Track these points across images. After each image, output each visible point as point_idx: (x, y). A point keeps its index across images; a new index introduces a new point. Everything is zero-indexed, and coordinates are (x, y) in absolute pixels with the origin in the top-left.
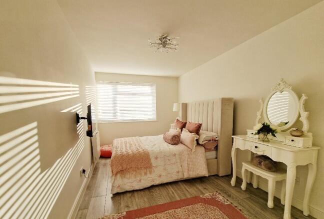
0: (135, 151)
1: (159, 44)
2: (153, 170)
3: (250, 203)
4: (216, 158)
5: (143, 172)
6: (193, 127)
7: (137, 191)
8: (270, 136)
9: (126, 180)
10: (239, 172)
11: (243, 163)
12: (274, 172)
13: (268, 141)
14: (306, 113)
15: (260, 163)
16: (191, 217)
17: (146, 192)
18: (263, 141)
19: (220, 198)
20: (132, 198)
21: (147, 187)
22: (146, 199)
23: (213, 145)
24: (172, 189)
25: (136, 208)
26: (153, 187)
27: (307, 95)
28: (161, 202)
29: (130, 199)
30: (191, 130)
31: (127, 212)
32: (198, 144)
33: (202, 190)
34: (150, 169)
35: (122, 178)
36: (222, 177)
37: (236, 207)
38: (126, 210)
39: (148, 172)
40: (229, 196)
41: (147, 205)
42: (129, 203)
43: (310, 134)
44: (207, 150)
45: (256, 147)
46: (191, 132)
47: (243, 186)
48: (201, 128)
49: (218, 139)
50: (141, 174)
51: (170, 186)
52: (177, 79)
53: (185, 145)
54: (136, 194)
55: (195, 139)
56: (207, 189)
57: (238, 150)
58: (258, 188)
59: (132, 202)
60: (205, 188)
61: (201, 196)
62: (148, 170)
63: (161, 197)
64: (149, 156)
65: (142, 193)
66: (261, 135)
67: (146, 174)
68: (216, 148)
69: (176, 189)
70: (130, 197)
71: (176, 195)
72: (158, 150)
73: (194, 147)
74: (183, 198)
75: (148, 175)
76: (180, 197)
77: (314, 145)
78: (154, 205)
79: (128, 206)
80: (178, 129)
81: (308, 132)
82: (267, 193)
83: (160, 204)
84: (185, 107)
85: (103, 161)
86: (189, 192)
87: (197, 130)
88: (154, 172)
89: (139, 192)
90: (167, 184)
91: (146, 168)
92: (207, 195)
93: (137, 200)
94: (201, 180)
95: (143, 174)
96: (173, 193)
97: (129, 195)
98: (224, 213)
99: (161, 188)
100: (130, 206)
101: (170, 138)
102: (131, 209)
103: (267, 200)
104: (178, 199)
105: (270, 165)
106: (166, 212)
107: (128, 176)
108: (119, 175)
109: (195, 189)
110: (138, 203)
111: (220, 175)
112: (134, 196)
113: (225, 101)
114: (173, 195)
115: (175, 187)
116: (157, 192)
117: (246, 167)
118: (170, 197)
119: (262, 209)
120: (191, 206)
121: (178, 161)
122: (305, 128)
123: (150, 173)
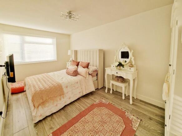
0: (51, 85)
1: (67, 16)
2: (65, 95)
3: (116, 100)
4: (97, 80)
5: (58, 98)
6: (85, 65)
7: (55, 113)
8: (121, 67)
9: (46, 109)
10: (109, 85)
11: (111, 81)
12: (123, 83)
13: (121, 70)
14: (133, 57)
15: (118, 80)
16: (94, 118)
17: (62, 112)
18: (119, 70)
19: (104, 101)
20: (53, 120)
21: (61, 108)
22: (63, 117)
23: (95, 74)
24: (78, 104)
25: (58, 127)
26: (65, 106)
27: (133, 50)
28: (74, 115)
29: (51, 122)
30: (83, 66)
31: (52, 133)
32: (89, 74)
33: (94, 99)
34: (63, 95)
35: (43, 108)
36: (100, 89)
37: (112, 103)
38: (52, 131)
39: (62, 98)
40: (107, 99)
41: (66, 121)
42: (52, 125)
43: (135, 66)
44: (93, 76)
45: (117, 73)
46: (84, 68)
47: (111, 92)
48: (89, 65)
49: (97, 70)
50: (57, 101)
51: (76, 102)
52: (69, 36)
53: (81, 75)
54: (54, 116)
55: (88, 71)
56: (96, 98)
57: (108, 75)
58: (116, 91)
59: (54, 123)
60: (95, 98)
61: (95, 103)
62: (62, 96)
63: (73, 112)
64: (62, 87)
65: (59, 113)
66: (118, 67)
67: (60, 99)
68: (97, 75)
69: (80, 103)
70: (51, 120)
71: (82, 107)
72: (67, 81)
73: (88, 76)
74: (86, 107)
75: (62, 100)
76: (84, 107)
77: (136, 70)
78: (70, 119)
79: (51, 128)
80: (75, 66)
81: (134, 65)
82: (122, 93)
83: (74, 117)
84: (76, 52)
85: (15, 97)
86: (87, 103)
87: (87, 66)
88: (66, 96)
89: (57, 114)
90: (74, 102)
91: (60, 95)
92: (97, 101)
93: (57, 120)
94: (91, 93)
95: (59, 100)
96: (79, 106)
97: (49, 119)
98: (108, 109)
99: (71, 106)
100: (53, 127)
101: (72, 72)
102: (55, 129)
103: (122, 96)
104: (84, 109)
105: (122, 80)
106: (80, 121)
107: (48, 104)
108: (40, 107)
109: (90, 100)
110: (59, 122)
111: (99, 88)
112: (54, 118)
113: (100, 51)
114: (80, 108)
115: (79, 102)
116: (69, 109)
117: (112, 82)
118: (78, 110)
119: (121, 101)
120: (92, 111)
121: (80, 86)
122: (133, 63)
123: (63, 98)
